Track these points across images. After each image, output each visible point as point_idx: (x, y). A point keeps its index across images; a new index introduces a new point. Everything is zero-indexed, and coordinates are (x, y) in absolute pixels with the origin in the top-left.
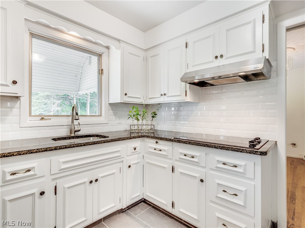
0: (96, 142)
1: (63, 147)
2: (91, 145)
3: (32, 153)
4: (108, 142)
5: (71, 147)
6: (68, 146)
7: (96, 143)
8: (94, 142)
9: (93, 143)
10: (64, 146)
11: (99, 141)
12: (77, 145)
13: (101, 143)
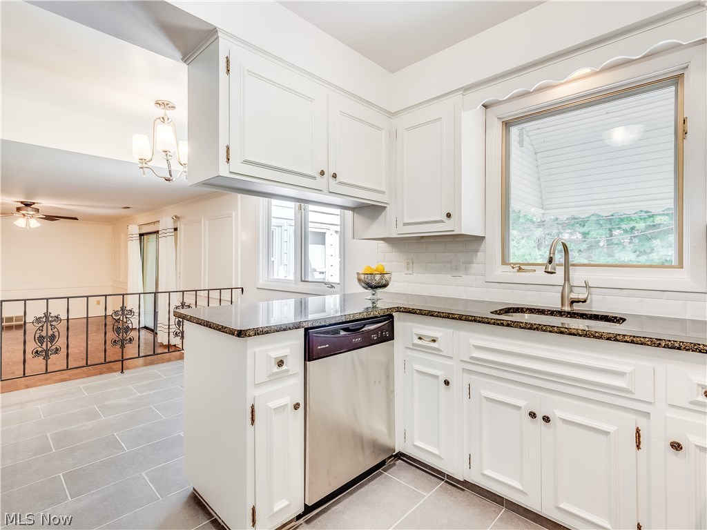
0: (535, 324)
1: (470, 318)
2: (522, 328)
3: (432, 315)
4: (570, 334)
5: (484, 323)
6: (478, 319)
7: (537, 328)
8: (532, 324)
9: (529, 326)
10: (472, 316)
11: (544, 326)
12: (493, 321)
13: (550, 332)
